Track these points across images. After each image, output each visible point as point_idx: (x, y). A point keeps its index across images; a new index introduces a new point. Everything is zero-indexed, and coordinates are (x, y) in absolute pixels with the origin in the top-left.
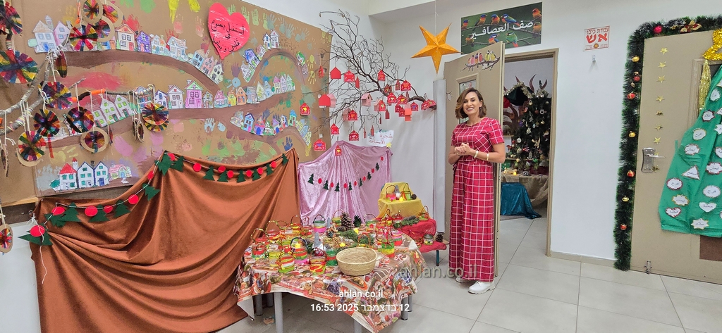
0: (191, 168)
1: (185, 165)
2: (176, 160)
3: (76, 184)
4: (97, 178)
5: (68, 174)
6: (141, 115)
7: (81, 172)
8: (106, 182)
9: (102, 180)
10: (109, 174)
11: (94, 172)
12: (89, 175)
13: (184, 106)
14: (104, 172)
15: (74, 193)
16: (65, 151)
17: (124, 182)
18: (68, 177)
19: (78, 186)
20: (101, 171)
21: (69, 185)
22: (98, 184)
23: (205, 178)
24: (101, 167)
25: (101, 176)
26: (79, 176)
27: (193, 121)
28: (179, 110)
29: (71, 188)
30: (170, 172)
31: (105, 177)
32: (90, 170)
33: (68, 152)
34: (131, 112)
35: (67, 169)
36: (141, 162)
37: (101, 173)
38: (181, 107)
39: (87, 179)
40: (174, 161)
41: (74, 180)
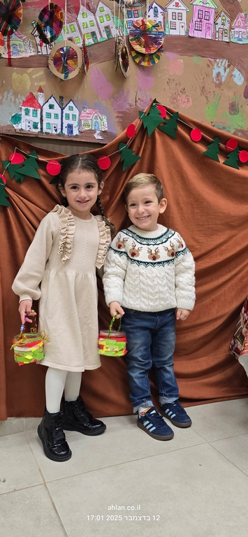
0: (187, 136)
1: (179, 128)
2: (167, 118)
3: (39, 126)
4: (66, 123)
5: (31, 109)
6: (128, 37)
7: (46, 108)
8: (76, 132)
9: (70, 127)
10: (80, 121)
11: (62, 113)
12: (56, 116)
13: (187, 32)
14: (74, 116)
15: (36, 138)
16: (30, 75)
17: (98, 137)
18: (31, 113)
19: (42, 129)
20: (71, 113)
21: (31, 125)
22: (65, 131)
23: (205, 156)
24: (71, 109)
25: (71, 122)
26: (44, 114)
27: (197, 60)
28: (178, 38)
29: (34, 130)
30: (157, 135)
31: (75, 124)
32: (57, 109)
33: (34, 77)
34: (115, 32)
35: (31, 101)
36: (122, 112)
37: (71, 116)
38: (183, 33)
39: (53, 121)
40: (164, 118)
41: (37, 120)
